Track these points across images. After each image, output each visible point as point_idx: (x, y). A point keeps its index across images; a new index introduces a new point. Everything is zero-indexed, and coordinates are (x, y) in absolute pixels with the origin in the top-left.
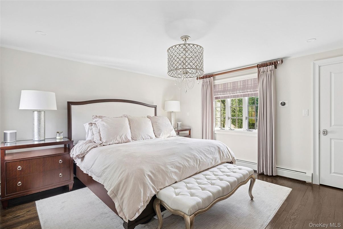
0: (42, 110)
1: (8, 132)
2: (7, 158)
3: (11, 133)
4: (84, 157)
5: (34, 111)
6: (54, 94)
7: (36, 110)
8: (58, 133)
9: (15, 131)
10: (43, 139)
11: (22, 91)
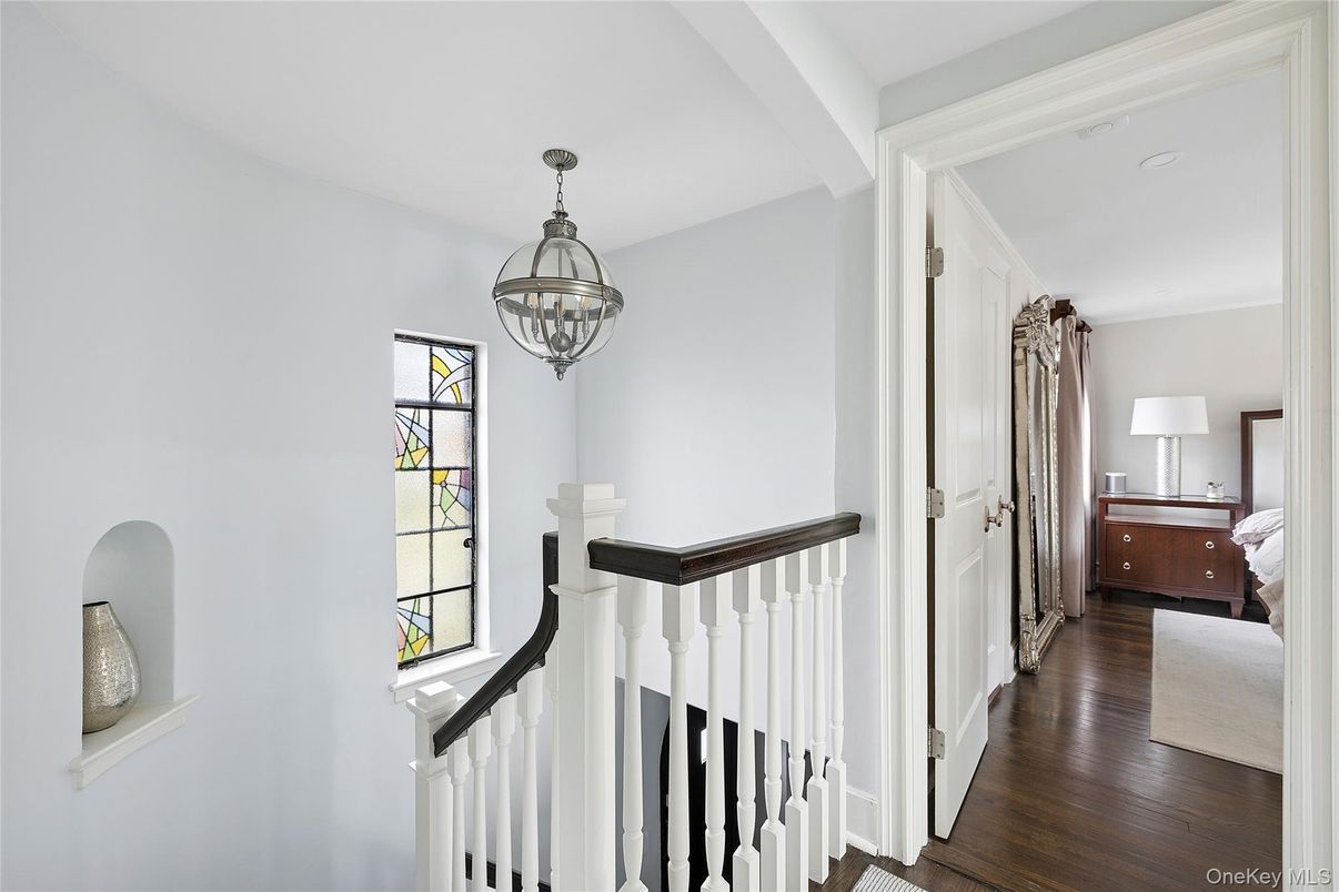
0: (1175, 435)
1: (1113, 475)
2: (1109, 518)
3: (1117, 478)
4: (1262, 541)
5: (1157, 437)
6: (1201, 399)
7: (1161, 436)
8: (1211, 484)
9: (1124, 475)
10: (1176, 494)
11: (1136, 400)
